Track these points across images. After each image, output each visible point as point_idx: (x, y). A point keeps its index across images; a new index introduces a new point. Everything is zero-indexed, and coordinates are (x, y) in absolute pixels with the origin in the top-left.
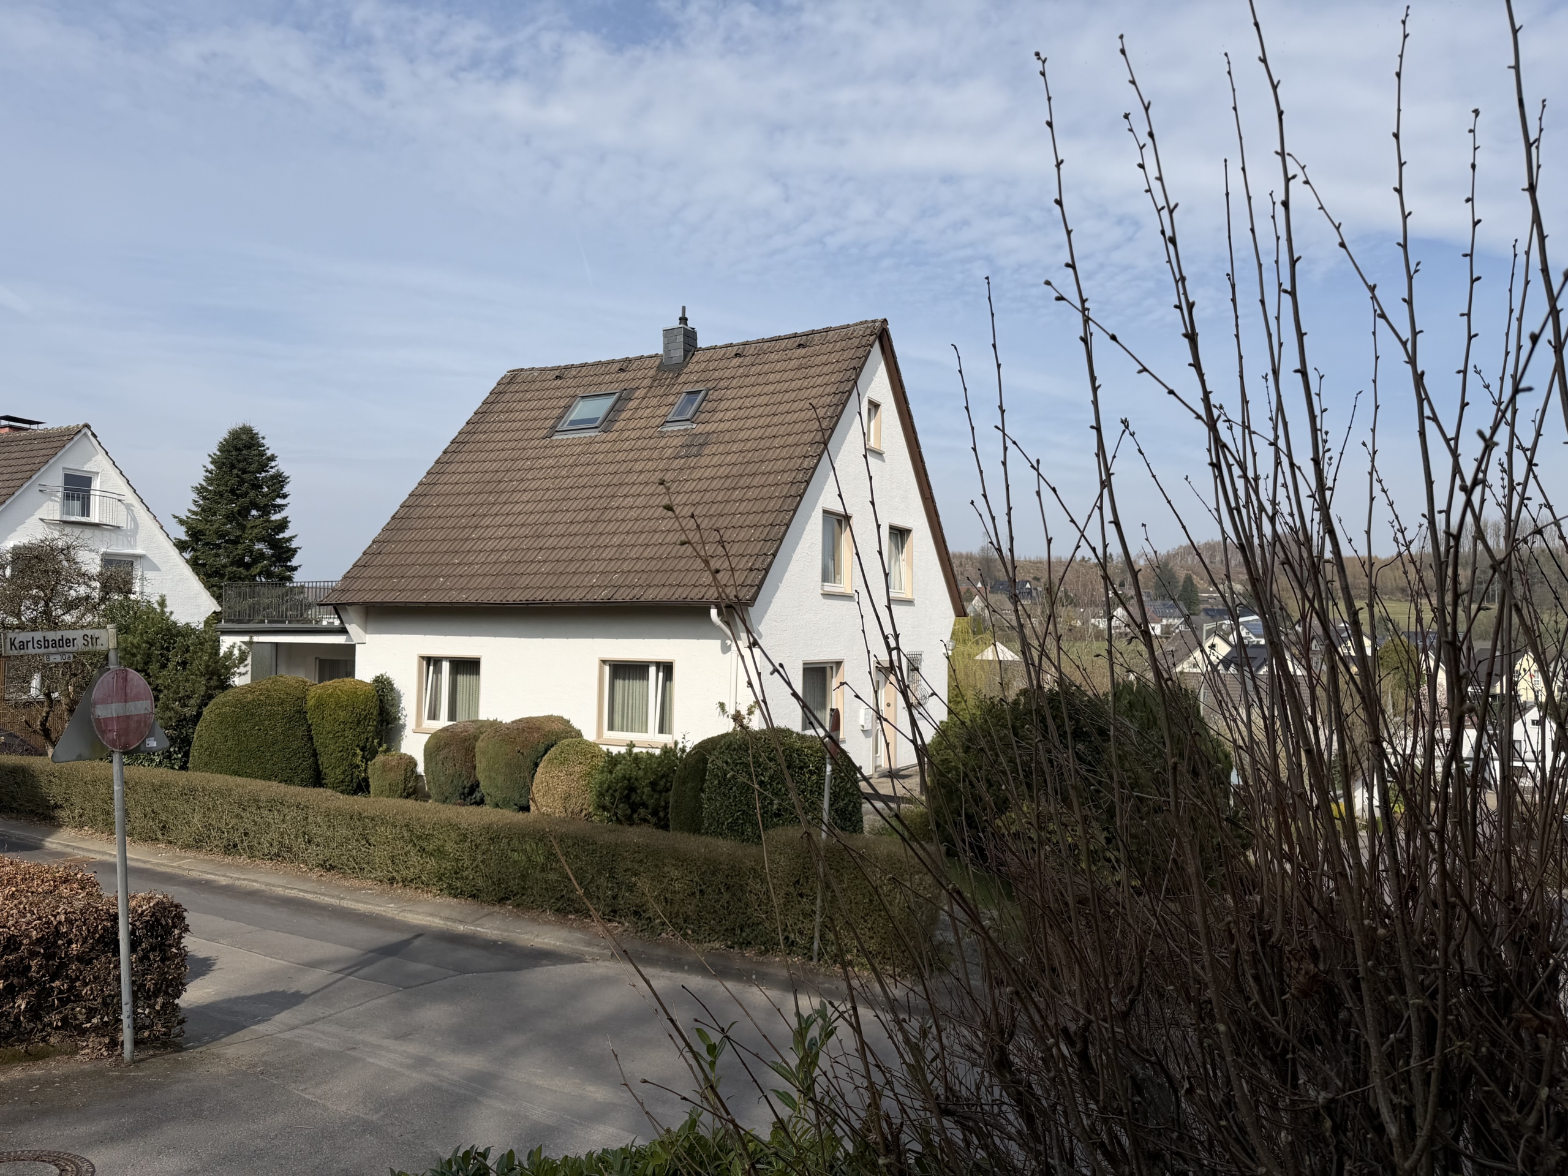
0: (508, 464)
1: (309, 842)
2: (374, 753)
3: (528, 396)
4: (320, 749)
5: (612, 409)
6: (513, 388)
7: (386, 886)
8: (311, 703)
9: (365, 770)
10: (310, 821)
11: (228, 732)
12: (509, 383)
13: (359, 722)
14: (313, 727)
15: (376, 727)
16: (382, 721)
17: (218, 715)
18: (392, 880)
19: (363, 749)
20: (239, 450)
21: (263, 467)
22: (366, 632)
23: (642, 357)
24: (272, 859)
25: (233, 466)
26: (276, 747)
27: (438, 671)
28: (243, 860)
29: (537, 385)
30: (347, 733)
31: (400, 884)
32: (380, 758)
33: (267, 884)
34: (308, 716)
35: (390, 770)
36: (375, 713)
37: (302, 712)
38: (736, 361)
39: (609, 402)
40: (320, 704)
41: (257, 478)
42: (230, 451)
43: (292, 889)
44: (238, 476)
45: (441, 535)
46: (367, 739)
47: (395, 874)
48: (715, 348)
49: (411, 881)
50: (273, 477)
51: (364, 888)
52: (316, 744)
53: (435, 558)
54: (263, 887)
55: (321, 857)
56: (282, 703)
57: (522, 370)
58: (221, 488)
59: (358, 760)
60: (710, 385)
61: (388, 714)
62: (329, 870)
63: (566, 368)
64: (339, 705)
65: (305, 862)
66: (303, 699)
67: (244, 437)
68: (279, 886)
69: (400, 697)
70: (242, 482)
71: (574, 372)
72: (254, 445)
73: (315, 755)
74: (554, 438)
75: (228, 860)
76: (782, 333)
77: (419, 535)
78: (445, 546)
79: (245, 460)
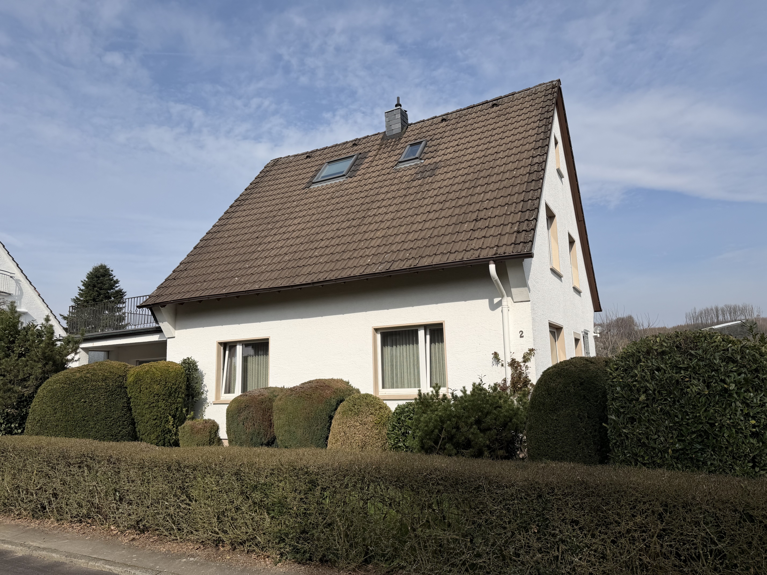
0: (280, 206)
1: (121, 500)
2: (182, 421)
3: (288, 170)
4: (137, 418)
5: (353, 165)
6: (276, 168)
7: (211, 551)
8: (130, 379)
9: (176, 434)
10: (122, 475)
11: (58, 405)
12: (272, 166)
13: (170, 395)
14: (132, 400)
15: (184, 400)
16: (188, 396)
17: (49, 392)
18: (218, 542)
19: (174, 417)
20: (98, 277)
21: (112, 287)
22: (175, 329)
23: (368, 136)
24: (81, 521)
25: (94, 286)
26: (100, 417)
27: (232, 355)
28: (50, 523)
29: (294, 164)
30: (160, 404)
31: (228, 547)
32: (188, 423)
33: (69, 555)
34: (128, 390)
35: (197, 432)
36: (184, 387)
37: (123, 387)
38: (444, 124)
39: (351, 161)
40: (138, 380)
41: (108, 293)
42: (93, 278)
43: (97, 560)
44: (97, 291)
45: (233, 252)
46: (177, 409)
47: (221, 535)
48: (423, 121)
49: (242, 543)
50: (117, 292)
51: (184, 555)
52: (134, 414)
53: (230, 267)
54: (63, 559)
55: (133, 517)
56: (105, 379)
57: (281, 158)
58: (88, 298)
59: (170, 426)
60: (428, 138)
61: (193, 389)
62: (143, 531)
63: (312, 152)
64: (154, 380)
65: (115, 523)
66: (124, 377)
67: (101, 270)
68: (83, 557)
69: (203, 376)
70: (99, 294)
71: (319, 153)
72: (107, 275)
73: (133, 423)
74: (312, 187)
75: (35, 524)
76: (476, 103)
77: (216, 255)
78: (237, 259)
79: (102, 283)
